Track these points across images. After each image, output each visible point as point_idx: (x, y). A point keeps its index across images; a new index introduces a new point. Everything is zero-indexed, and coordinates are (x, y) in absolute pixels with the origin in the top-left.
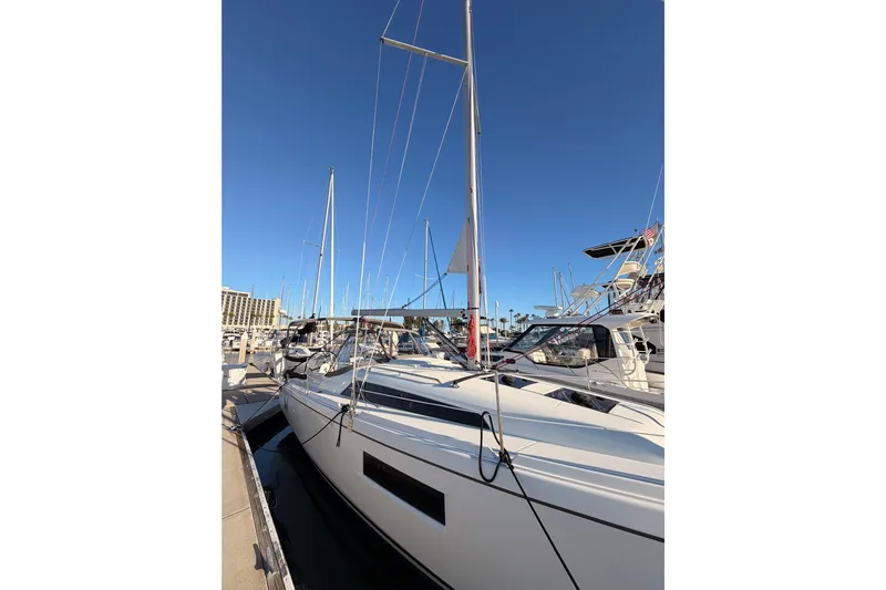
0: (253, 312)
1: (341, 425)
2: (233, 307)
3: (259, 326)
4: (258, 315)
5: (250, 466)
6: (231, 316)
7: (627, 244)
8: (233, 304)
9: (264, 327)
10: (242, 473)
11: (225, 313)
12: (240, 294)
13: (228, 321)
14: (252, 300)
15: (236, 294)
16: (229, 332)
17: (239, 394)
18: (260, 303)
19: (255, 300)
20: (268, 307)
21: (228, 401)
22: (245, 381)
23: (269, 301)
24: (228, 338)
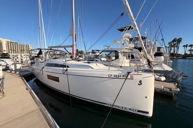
0: (22, 49)
1: (43, 71)
2: (13, 47)
3: (25, 54)
4: (24, 50)
6: (14, 50)
7: (127, 28)
9: (27, 54)
11: (11, 50)
12: (15, 43)
13: (13, 52)
14: (20, 45)
15: (13, 42)
16: (14, 56)
17: (20, 71)
18: (23, 46)
19: (21, 45)
20: (27, 47)
21: (17, 72)
22: (21, 68)
23: (27, 45)
24: (15, 58)
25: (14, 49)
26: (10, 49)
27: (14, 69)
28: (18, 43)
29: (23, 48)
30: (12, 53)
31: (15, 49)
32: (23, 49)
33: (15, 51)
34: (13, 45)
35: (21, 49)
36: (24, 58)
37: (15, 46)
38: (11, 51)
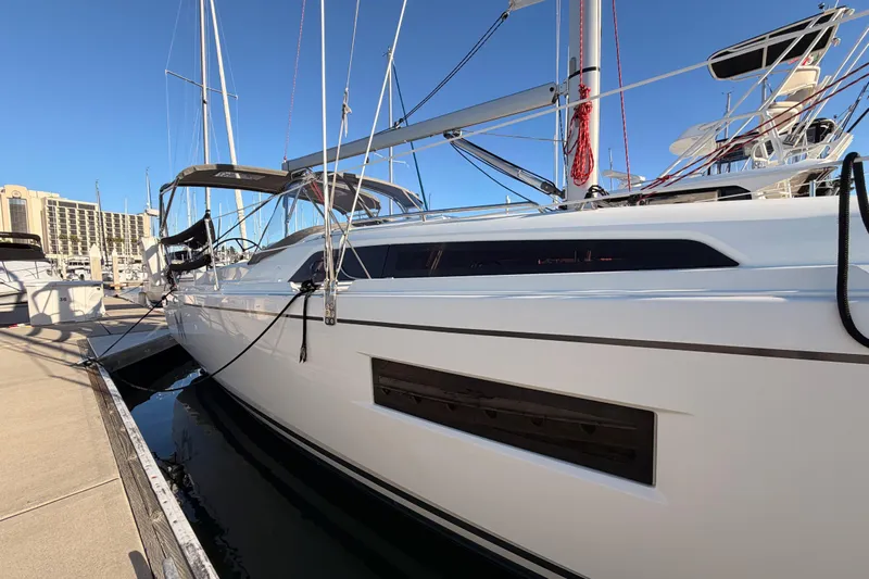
0: (110, 235)
1: (305, 318)
2: (73, 227)
4: (119, 240)
5: (117, 413)
6: (75, 241)
8: (73, 222)
10: (100, 423)
11: (63, 237)
12: (81, 206)
13: (70, 249)
14: (104, 215)
15: (74, 205)
16: (75, 264)
17: (93, 326)
18: (117, 221)
19: (109, 215)
20: (133, 227)
21: (74, 334)
22: (103, 310)
23: (132, 217)
24: (76, 272)
25: (79, 233)
26: (59, 233)
27: (55, 319)
28: (93, 208)
29: (118, 231)
30: (66, 252)
31: (83, 233)
32: (118, 236)
33: (80, 244)
34: (72, 216)
35: (106, 235)
36: (121, 271)
37: (82, 223)
38: (65, 243)
